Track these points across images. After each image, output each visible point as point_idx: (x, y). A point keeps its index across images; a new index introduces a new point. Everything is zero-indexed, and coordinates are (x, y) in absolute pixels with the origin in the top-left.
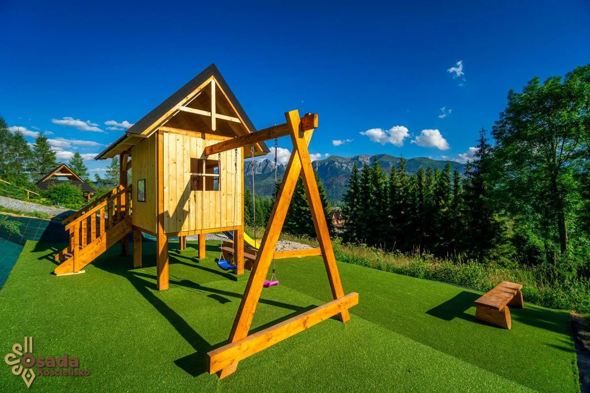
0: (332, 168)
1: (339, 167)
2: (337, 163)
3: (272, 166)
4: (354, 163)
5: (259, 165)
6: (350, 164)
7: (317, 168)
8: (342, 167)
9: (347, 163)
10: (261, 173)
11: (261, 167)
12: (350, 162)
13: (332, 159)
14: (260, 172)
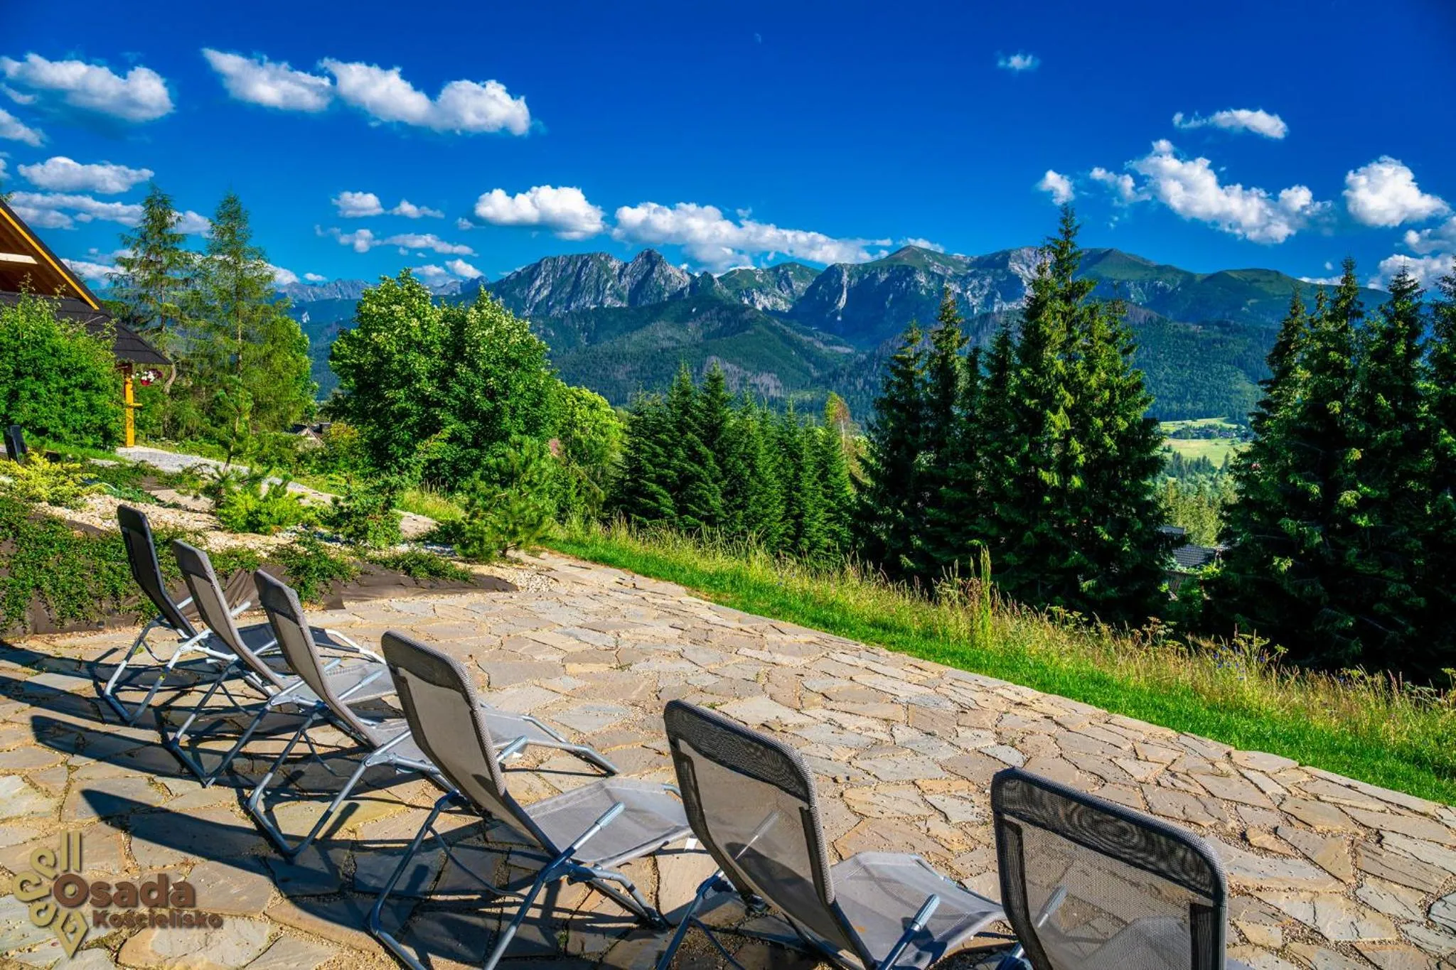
0: (901, 298)
1: (929, 291)
2: (922, 279)
3: (668, 279)
4: (989, 280)
5: (617, 272)
6: (975, 282)
7: (845, 296)
8: (944, 292)
9: (963, 281)
10: (625, 305)
11: (626, 281)
12: (974, 275)
13: (906, 261)
14: (621, 298)
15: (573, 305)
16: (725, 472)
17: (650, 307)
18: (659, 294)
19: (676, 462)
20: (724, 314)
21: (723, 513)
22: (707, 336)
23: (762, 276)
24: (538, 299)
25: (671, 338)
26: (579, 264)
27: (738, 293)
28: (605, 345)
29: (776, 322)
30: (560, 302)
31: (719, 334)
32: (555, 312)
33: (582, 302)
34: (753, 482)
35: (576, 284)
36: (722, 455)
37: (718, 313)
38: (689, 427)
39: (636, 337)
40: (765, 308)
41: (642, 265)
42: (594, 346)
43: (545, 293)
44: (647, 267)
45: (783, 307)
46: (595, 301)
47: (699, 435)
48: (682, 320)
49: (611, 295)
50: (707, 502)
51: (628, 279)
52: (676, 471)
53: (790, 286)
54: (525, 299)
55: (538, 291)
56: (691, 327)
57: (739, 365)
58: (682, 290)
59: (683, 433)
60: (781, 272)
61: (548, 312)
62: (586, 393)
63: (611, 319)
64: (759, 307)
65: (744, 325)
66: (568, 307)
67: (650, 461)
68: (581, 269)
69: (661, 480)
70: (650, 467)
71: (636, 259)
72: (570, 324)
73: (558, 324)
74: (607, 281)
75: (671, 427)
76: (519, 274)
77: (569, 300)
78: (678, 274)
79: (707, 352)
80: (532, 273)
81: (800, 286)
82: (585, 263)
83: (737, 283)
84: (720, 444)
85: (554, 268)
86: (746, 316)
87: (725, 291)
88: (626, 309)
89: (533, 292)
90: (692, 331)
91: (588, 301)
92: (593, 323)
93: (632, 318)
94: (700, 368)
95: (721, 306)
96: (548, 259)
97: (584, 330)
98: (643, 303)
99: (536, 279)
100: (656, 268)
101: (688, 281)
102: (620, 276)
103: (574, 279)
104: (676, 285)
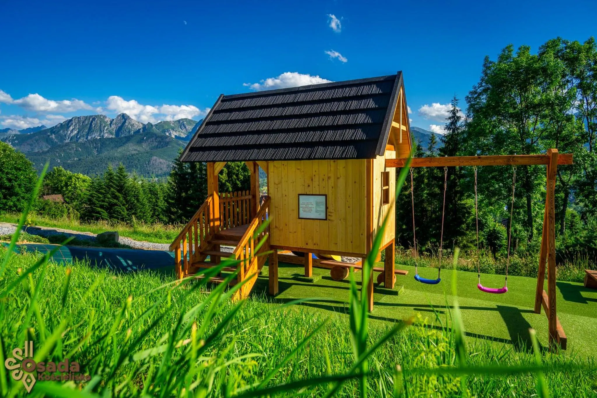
3: (133, 125)
5: (109, 123)
10: (114, 137)
11: (113, 126)
14: (112, 134)
15: (89, 138)
16: (127, 202)
17: (125, 137)
18: (129, 132)
19: (107, 199)
20: (158, 139)
21: (127, 216)
22: (151, 149)
23: (173, 124)
24: (72, 135)
25: (135, 150)
26: (91, 119)
27: (164, 131)
28: (105, 154)
29: (180, 142)
30: (83, 137)
32: (80, 140)
33: (93, 136)
34: (138, 204)
35: (90, 129)
36: (125, 195)
37: (156, 139)
38: (112, 186)
39: (120, 150)
40: (175, 136)
41: (120, 120)
42: (101, 154)
43: (75, 132)
44: (123, 120)
45: (183, 136)
46: (99, 135)
47: (116, 189)
48: (140, 142)
49: (107, 133)
50: (120, 213)
51: (114, 125)
52: (107, 202)
53: (185, 128)
54: (65, 135)
55: (72, 131)
56: (144, 145)
57: (166, 160)
58: (139, 129)
59: (110, 189)
60: (181, 123)
61: (77, 141)
62: (81, 176)
63: (108, 143)
64: (173, 136)
65: (167, 144)
66: (87, 138)
67: (97, 200)
68: (92, 122)
69: (102, 207)
70: (97, 202)
71: (118, 117)
72: (89, 145)
73: (83, 145)
74: (105, 126)
75: (104, 187)
76: (61, 124)
77: (88, 134)
78: (137, 123)
79: (152, 155)
80: (68, 124)
81: (190, 128)
82: (94, 119)
83: (163, 127)
84: (125, 192)
85: (79, 122)
86: (167, 140)
87: (158, 130)
88: (114, 138)
89: (69, 132)
90: (145, 147)
91: (96, 135)
92: (99, 145)
93: (117, 142)
94: (149, 161)
95: (157, 136)
96: (76, 118)
97: (95, 148)
98: (122, 136)
99: (70, 126)
100: (127, 121)
101: (141, 126)
102: (110, 124)
103: (89, 126)
104: (136, 128)
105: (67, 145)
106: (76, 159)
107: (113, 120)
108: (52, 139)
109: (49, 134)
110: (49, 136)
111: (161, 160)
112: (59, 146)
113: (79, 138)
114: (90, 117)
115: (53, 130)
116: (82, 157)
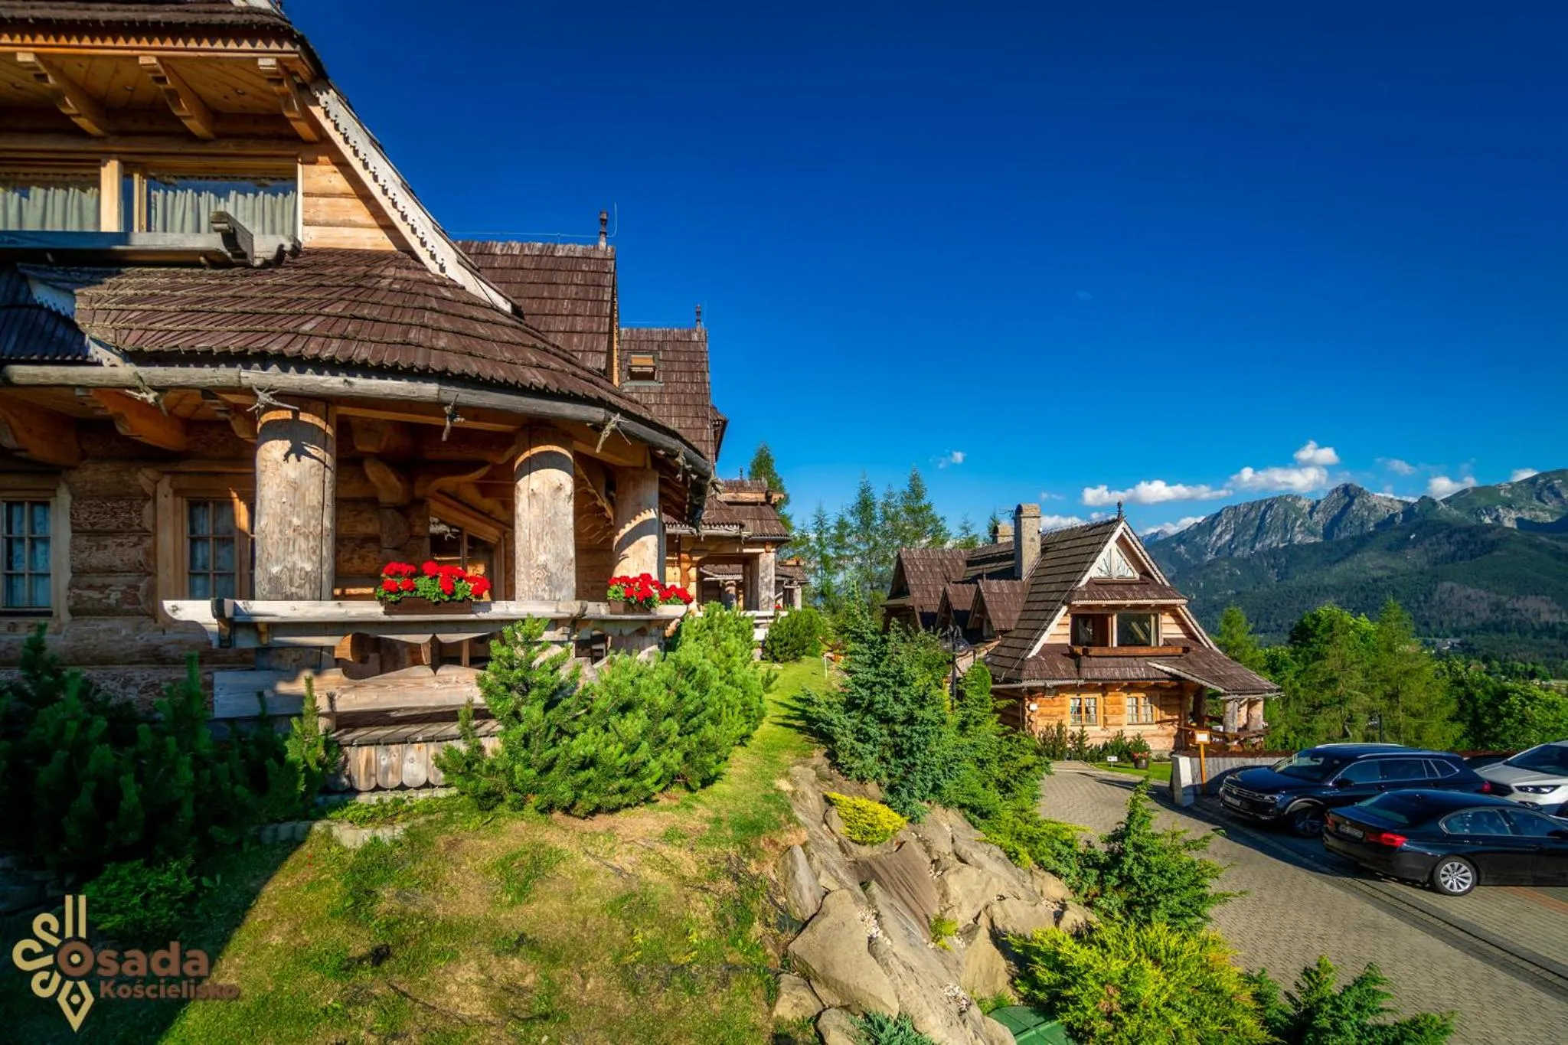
15: (1258, 546)
17: (1353, 539)
18: (1362, 525)
20: (1457, 537)
22: (1435, 562)
23: (1511, 491)
24: (1220, 543)
25: (1381, 568)
26: (1263, 508)
27: (1475, 512)
28: (1300, 579)
30: (1244, 544)
31: (1453, 558)
32: (1238, 554)
33: (1268, 542)
35: (1259, 528)
37: (1449, 537)
39: (1337, 569)
41: (1339, 499)
42: (1287, 581)
43: (1228, 537)
44: (1347, 499)
45: (1549, 518)
46: (1283, 540)
48: (1399, 546)
49: (1302, 532)
51: (1321, 514)
53: (1557, 496)
54: (1206, 546)
55: (1220, 536)
56: (1411, 554)
58: (1393, 516)
60: (1541, 486)
61: (1232, 554)
63: (1304, 554)
64: (1510, 524)
65: (1491, 546)
66: (1252, 548)
68: (1265, 512)
71: (1331, 494)
72: (1259, 564)
73: (1244, 562)
74: (1296, 519)
76: (1200, 524)
77: (1255, 539)
78: (1385, 503)
79: (1437, 578)
80: (1214, 522)
82: (1270, 506)
83: (1471, 502)
85: (1236, 516)
86: (1490, 536)
87: (1455, 512)
88: (1320, 544)
89: (1214, 538)
90: (1414, 558)
91: (1273, 540)
92: (1283, 559)
93: (1329, 551)
94: (1429, 595)
95: (1451, 529)
96: (1228, 508)
97: (1273, 567)
98: (1342, 536)
99: (1215, 528)
100: (1356, 501)
101: (1399, 507)
102: (1311, 513)
103: (1258, 521)
104: (1383, 513)
105: (1211, 564)
106: (1230, 592)
107: (1318, 502)
108: (1180, 553)
109: (1174, 545)
110: (1174, 549)
111: (1470, 591)
112: (1195, 567)
113: (1236, 548)
114: (1261, 502)
115: (1180, 538)
116: (1242, 589)
